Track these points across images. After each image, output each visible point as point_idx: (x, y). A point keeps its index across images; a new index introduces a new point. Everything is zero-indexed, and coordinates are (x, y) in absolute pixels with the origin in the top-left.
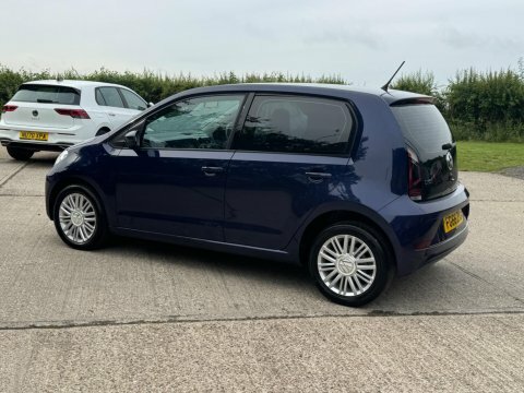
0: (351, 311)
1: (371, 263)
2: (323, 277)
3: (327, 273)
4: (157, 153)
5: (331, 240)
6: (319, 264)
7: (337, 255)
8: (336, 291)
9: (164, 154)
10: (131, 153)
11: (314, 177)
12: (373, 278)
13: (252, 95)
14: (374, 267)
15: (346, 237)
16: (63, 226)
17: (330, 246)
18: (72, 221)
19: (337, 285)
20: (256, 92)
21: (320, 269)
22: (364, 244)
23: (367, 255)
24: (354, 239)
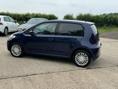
0: (83, 68)
1: (87, 58)
2: (76, 62)
3: (77, 61)
4: (36, 35)
5: (78, 54)
6: (76, 59)
7: (80, 57)
8: (79, 64)
9: (37, 36)
10: (30, 35)
11: (74, 41)
12: (87, 61)
13: (59, 23)
14: (88, 59)
15: (82, 53)
16: (12, 52)
17: (78, 55)
18: (15, 51)
19: (80, 63)
20: (60, 22)
21: (76, 60)
22: (86, 55)
23: (86, 57)
24: (83, 53)
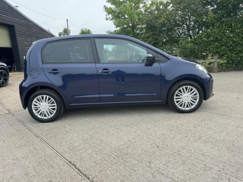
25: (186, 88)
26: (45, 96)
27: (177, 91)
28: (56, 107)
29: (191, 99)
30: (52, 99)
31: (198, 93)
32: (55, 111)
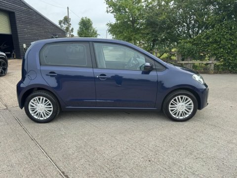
25: (182, 98)
26: (41, 98)
27: (173, 100)
28: (52, 109)
29: (185, 108)
30: (48, 101)
31: (192, 103)
32: (51, 113)
